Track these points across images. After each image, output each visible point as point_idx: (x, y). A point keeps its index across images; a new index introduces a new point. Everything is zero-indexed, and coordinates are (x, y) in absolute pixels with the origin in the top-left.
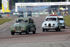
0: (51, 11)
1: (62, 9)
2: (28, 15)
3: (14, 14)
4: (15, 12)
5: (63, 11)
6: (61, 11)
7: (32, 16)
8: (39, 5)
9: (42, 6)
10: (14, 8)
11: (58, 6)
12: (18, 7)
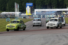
0: (57, 14)
1: (64, 13)
2: (43, 17)
3: (34, 16)
4: (34, 15)
5: (65, 15)
6: (64, 14)
7: (45, 17)
8: (50, 11)
9: (51, 11)
10: (34, 12)
11: (62, 11)
12: (36, 12)
